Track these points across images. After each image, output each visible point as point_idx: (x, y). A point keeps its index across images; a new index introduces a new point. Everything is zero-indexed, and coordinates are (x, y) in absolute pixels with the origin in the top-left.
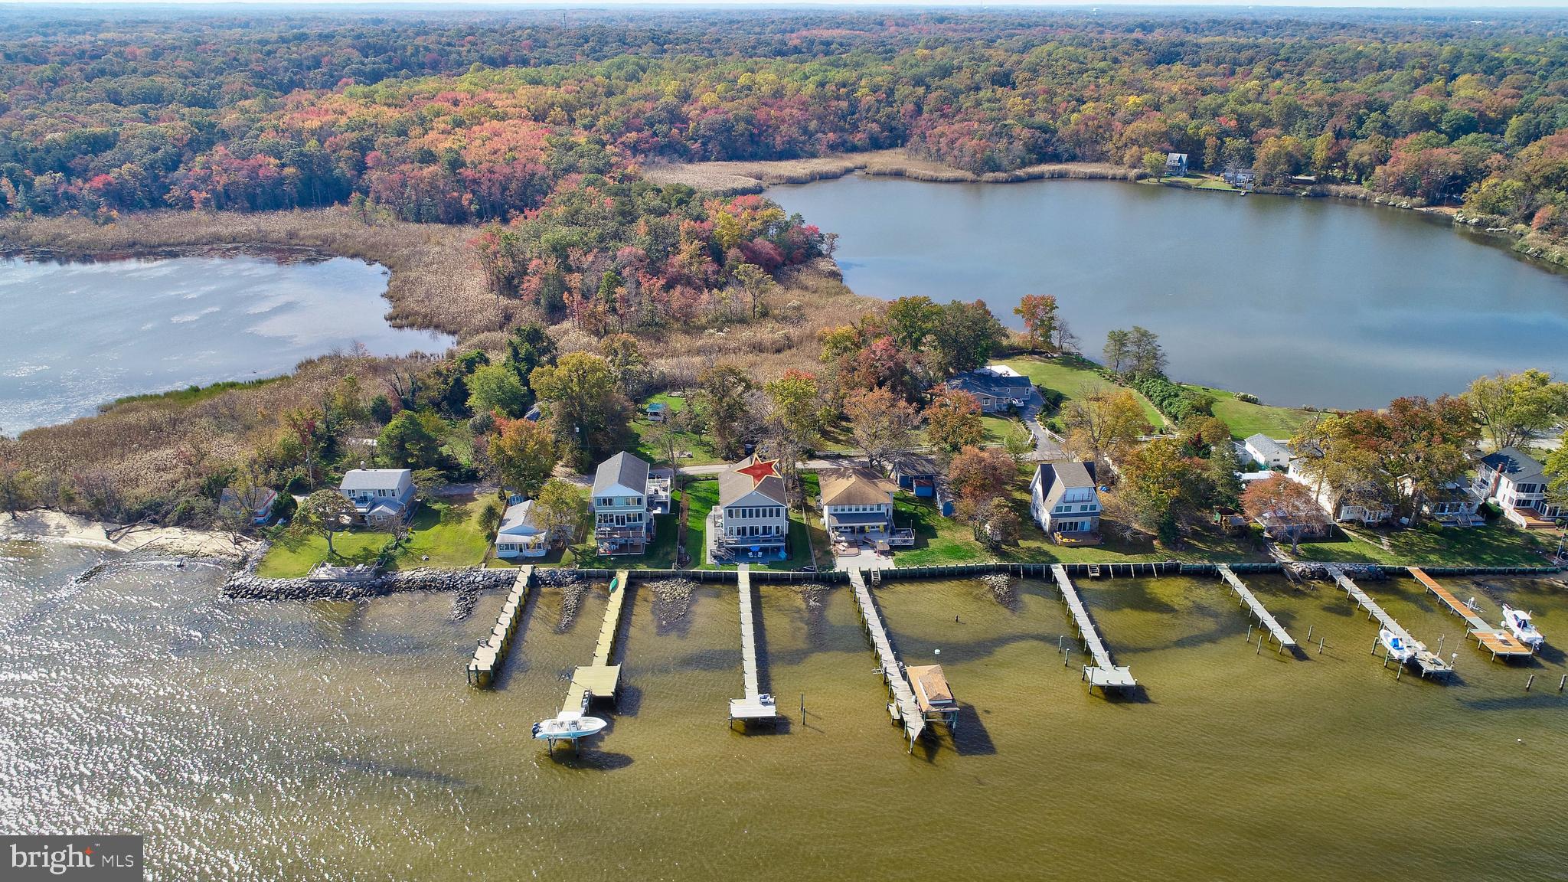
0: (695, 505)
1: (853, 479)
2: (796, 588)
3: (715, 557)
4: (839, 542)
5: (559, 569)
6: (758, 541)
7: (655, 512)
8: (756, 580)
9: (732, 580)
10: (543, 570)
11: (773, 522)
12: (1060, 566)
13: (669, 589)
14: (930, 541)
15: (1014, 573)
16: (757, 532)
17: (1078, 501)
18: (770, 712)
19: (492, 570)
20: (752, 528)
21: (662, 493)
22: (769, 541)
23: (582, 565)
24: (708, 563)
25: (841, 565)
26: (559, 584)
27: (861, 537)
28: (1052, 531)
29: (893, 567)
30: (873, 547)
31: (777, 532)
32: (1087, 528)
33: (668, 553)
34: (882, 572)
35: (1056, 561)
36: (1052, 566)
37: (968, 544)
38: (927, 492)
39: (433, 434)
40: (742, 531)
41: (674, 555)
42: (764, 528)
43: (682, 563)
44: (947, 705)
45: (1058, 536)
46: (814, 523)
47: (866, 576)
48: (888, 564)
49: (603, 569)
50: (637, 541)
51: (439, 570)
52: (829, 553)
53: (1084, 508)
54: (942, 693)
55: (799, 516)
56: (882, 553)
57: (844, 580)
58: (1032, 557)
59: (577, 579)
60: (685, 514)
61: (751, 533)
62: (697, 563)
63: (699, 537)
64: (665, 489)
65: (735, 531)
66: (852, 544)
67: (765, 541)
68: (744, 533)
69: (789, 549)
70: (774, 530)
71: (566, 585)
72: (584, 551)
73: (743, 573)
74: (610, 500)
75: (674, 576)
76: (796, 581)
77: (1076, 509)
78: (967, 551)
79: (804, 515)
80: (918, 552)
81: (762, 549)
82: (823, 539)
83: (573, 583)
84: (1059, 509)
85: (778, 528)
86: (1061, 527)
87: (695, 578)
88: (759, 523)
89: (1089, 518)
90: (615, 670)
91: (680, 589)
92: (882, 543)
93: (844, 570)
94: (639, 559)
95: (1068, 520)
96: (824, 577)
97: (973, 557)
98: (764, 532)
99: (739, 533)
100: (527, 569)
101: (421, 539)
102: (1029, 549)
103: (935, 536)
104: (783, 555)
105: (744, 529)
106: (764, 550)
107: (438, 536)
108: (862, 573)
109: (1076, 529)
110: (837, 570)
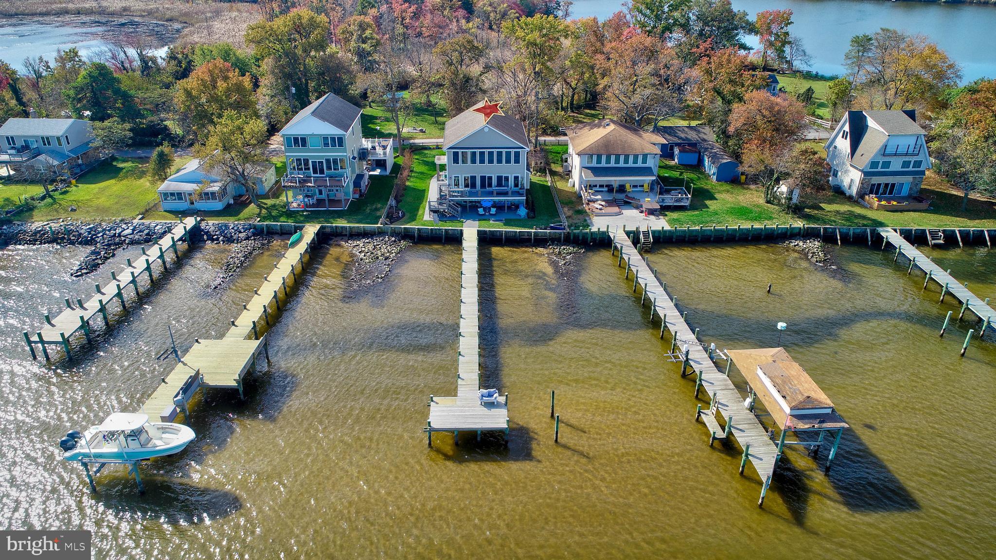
0: (419, 168)
1: (612, 127)
2: (540, 250)
3: (435, 211)
4: (594, 201)
5: (231, 222)
6: (491, 194)
7: (371, 173)
8: (486, 240)
9: (455, 240)
10: (210, 224)
11: (510, 170)
12: (889, 229)
13: (371, 247)
14: (708, 202)
15: (828, 238)
16: (490, 185)
17: (901, 155)
18: (498, 420)
19: (146, 222)
20: (483, 178)
21: (379, 150)
22: (505, 194)
23: (264, 219)
24: (426, 220)
25: (598, 224)
26: (230, 240)
27: (621, 196)
28: (862, 195)
29: (667, 227)
30: (637, 207)
31: (516, 185)
32: (905, 192)
33: (377, 209)
34: (654, 232)
35: (882, 225)
36: (880, 229)
37: (758, 206)
38: (692, 159)
39: (132, 92)
40: (471, 183)
41: (384, 212)
42: (499, 178)
43: (392, 218)
44: (823, 418)
45: (872, 199)
46: (560, 185)
47: (634, 237)
48: (661, 224)
49: (291, 223)
50: (340, 196)
51: (82, 222)
52: (581, 212)
53: (906, 164)
54: (813, 395)
55: (542, 179)
56: (651, 212)
57: (603, 242)
58: (847, 220)
59: (254, 234)
60: (406, 173)
61: (483, 186)
62: (413, 218)
63: (420, 195)
64: (384, 147)
65: (462, 182)
66: (610, 203)
67: (499, 194)
68: (473, 185)
69: (531, 206)
70: (511, 182)
71: (238, 241)
72: (274, 206)
73: (470, 232)
74: (304, 141)
75: (380, 233)
76: (540, 242)
77: (896, 165)
78: (760, 213)
79: (548, 178)
80: (697, 213)
81: (495, 204)
82: (574, 201)
83: (247, 238)
84: (874, 164)
85: (516, 178)
86: (874, 189)
87: (406, 235)
88: (493, 170)
89: (910, 178)
90: (254, 344)
91: (386, 248)
92: (650, 201)
93: (603, 229)
94: (340, 215)
95: (883, 180)
96: (576, 238)
97: (771, 218)
98: (499, 184)
99: (467, 186)
100: (190, 222)
101: (82, 192)
102: (838, 212)
103: (712, 198)
104: (523, 212)
105: (473, 178)
106: (500, 207)
107: (102, 190)
108: (628, 233)
109: (891, 193)
110: (594, 229)
